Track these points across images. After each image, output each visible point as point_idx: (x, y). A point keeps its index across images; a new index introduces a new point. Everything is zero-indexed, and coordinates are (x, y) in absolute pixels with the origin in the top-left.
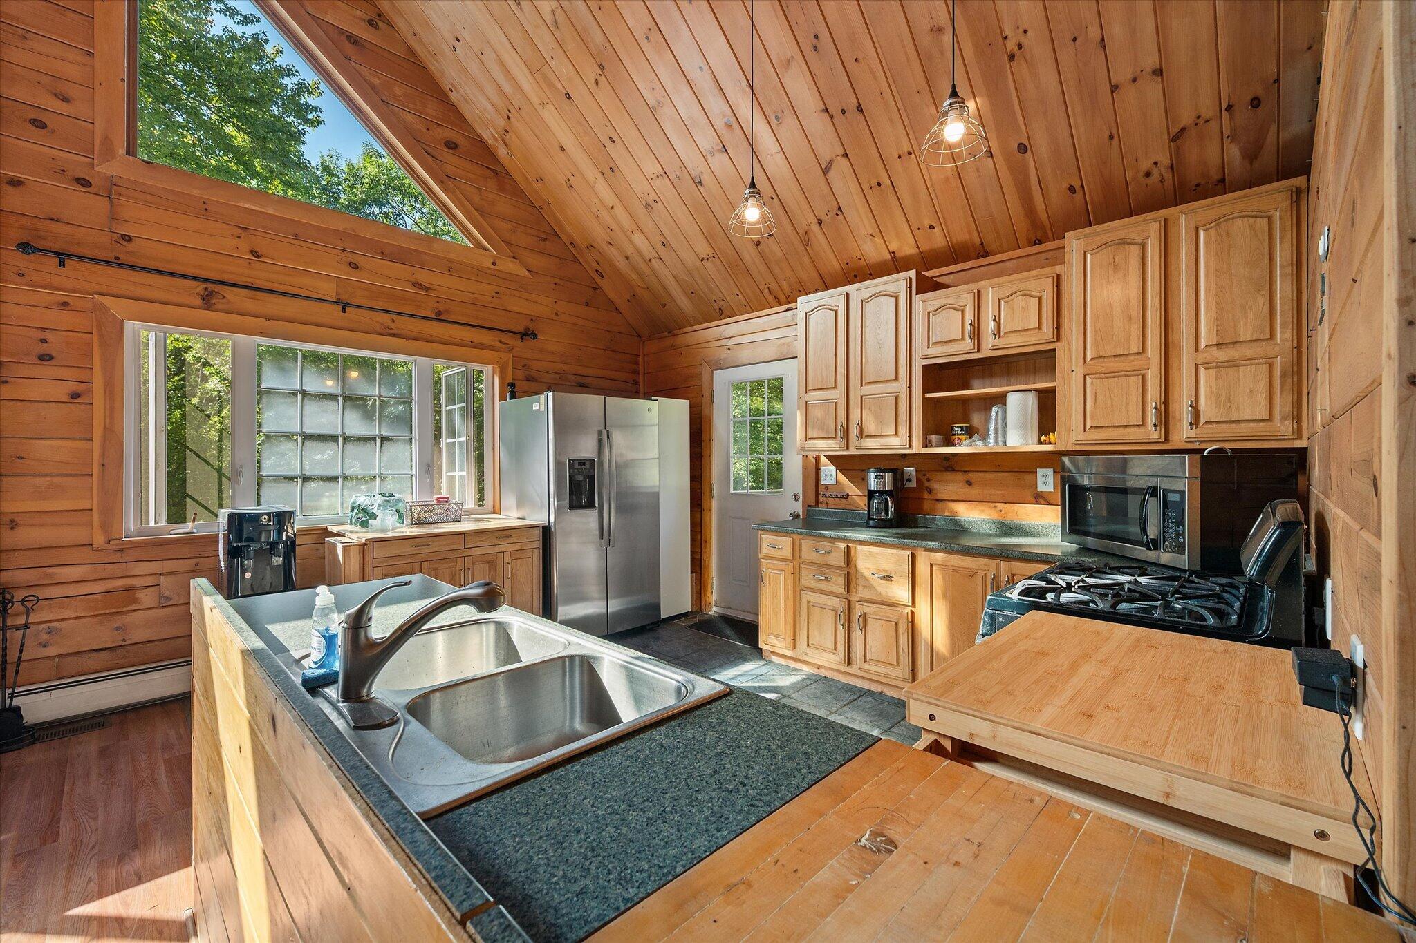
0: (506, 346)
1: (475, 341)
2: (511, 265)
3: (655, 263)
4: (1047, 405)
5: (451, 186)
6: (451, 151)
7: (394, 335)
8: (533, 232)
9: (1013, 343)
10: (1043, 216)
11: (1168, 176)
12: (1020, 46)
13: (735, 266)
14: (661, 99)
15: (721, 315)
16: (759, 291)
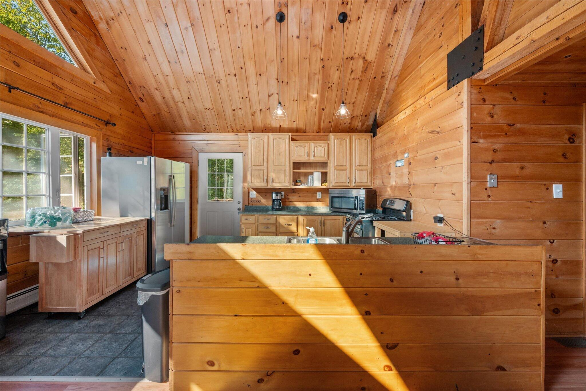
0: (99, 127)
1: (85, 123)
2: (102, 86)
3: (180, 105)
4: (324, 177)
5: (74, 34)
6: (73, 14)
7: (42, 112)
8: (112, 71)
9: (318, 159)
10: (322, 126)
11: (348, 125)
12: (331, 86)
13: (220, 115)
14: (216, 48)
15: (204, 131)
16: (226, 126)
